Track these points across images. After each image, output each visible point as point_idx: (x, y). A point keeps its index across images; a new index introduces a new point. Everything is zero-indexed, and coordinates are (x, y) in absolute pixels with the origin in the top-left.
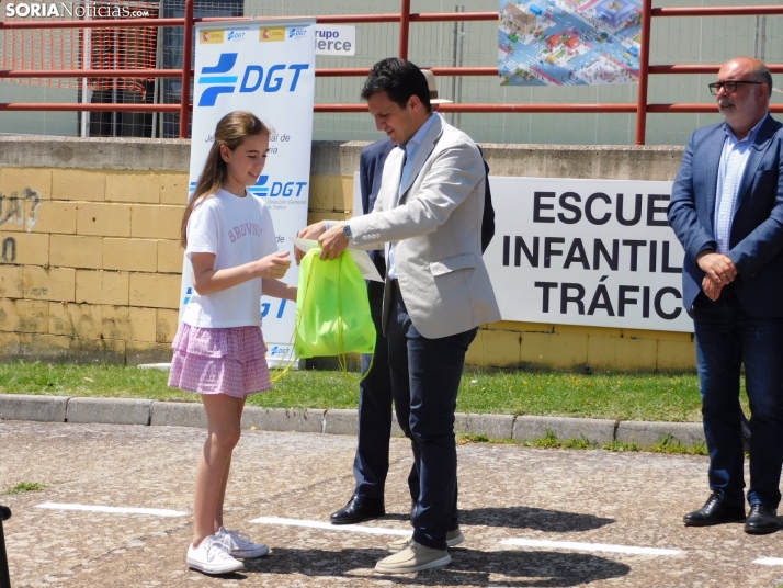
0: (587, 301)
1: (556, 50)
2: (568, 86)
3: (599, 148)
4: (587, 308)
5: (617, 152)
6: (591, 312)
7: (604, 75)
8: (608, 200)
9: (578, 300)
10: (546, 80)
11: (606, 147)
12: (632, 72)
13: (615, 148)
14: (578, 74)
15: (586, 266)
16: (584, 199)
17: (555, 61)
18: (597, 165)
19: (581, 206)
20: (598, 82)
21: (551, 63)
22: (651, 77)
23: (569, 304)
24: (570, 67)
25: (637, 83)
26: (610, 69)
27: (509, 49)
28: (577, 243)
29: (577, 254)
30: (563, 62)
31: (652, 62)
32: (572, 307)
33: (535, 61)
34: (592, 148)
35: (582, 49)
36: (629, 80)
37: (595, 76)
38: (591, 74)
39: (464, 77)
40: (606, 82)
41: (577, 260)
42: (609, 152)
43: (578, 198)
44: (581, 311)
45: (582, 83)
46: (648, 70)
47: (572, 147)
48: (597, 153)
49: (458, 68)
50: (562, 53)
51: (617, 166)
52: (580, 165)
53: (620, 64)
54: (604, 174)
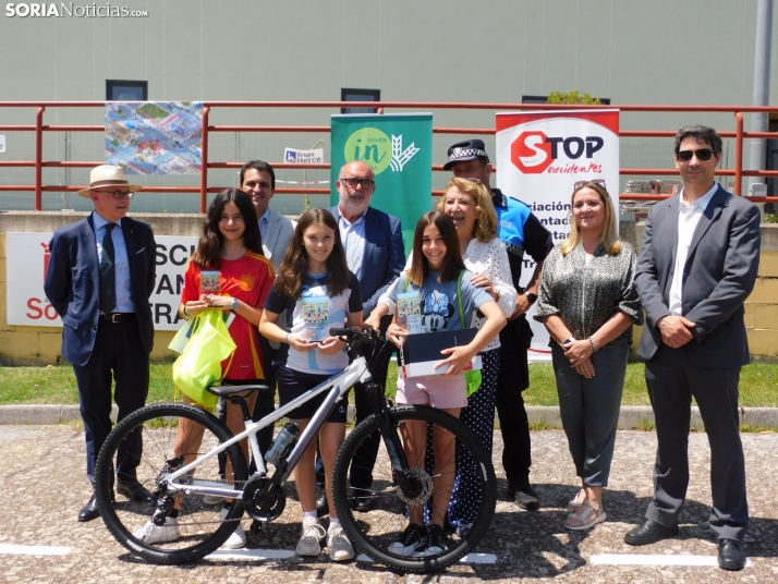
0: (173, 315)
1: (145, 151)
2: (154, 175)
3: (177, 215)
4: (173, 320)
5: (190, 218)
6: (176, 322)
7: (177, 168)
8: (185, 250)
9: (167, 314)
10: (139, 171)
11: (182, 215)
12: (196, 166)
13: (188, 215)
14: (161, 167)
15: (172, 292)
16: (169, 249)
17: (145, 159)
18: (176, 227)
19: (167, 253)
20: (175, 172)
21: (142, 160)
22: (209, 170)
23: (161, 317)
24: (155, 163)
25: (200, 173)
26: (181, 164)
27: (113, 151)
28: (165, 277)
29: (165, 285)
30: (150, 160)
31: (210, 161)
32: (163, 319)
33: (132, 158)
34: (172, 215)
35: (163, 152)
36: (195, 173)
37: (172, 168)
38: (169, 167)
39: (72, 169)
40: (179, 173)
41: (165, 288)
42: (185, 218)
43: (164, 248)
44: (169, 322)
45: (163, 173)
46: (206, 165)
47: (159, 215)
48: (176, 219)
49: (68, 162)
50: (149, 153)
51: (190, 228)
52: (165, 227)
53: (188, 161)
54: (181, 232)
